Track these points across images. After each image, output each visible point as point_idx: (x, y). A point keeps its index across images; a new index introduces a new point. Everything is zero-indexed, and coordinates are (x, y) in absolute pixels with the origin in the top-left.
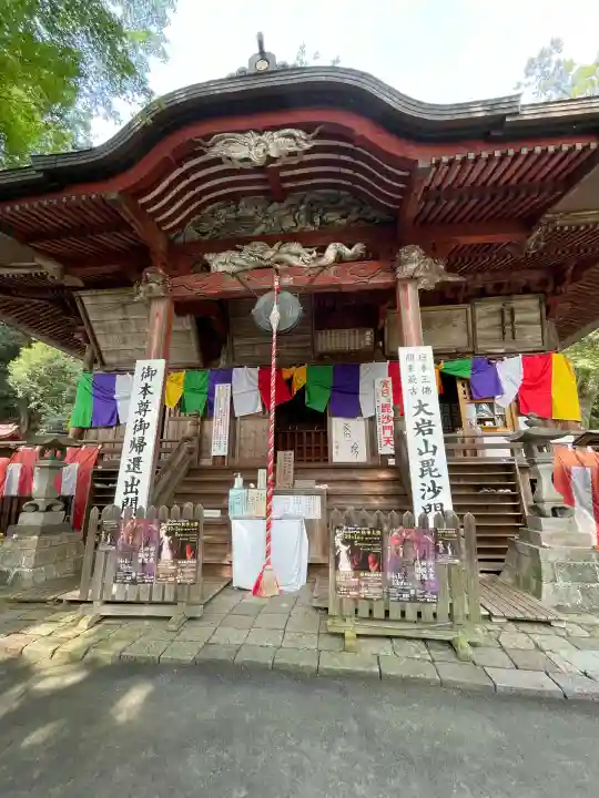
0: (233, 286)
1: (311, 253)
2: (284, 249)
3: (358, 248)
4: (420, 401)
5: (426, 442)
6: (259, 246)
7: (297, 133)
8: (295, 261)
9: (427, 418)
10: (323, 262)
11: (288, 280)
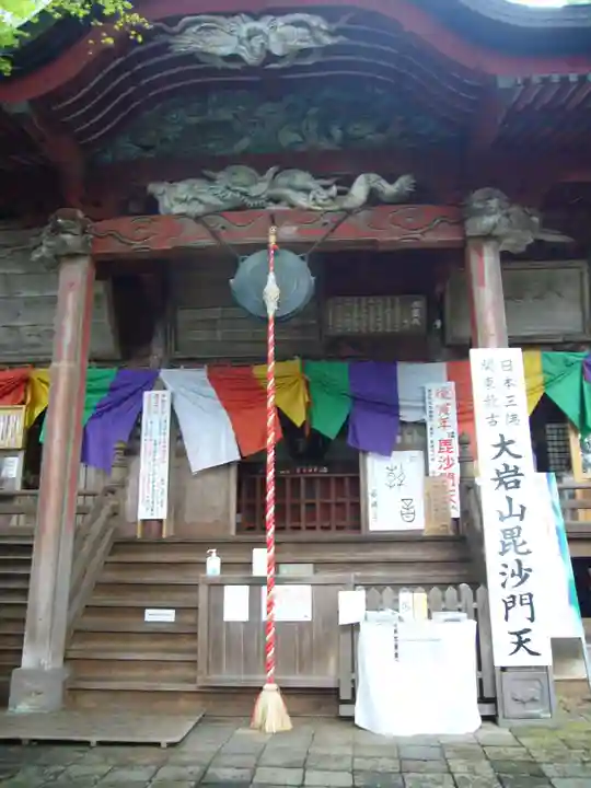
0: (198, 238)
1: (326, 187)
2: (282, 180)
3: (404, 183)
4: (502, 436)
5: (510, 500)
6: (243, 174)
8: (302, 200)
9: (512, 462)
10: (348, 202)
11: (290, 231)
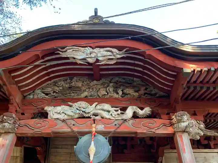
1: (116, 111)
2: (98, 107)
3: (147, 110)
6: (83, 104)
7: (115, 50)
8: (106, 115)
10: (124, 117)
11: (101, 127)
